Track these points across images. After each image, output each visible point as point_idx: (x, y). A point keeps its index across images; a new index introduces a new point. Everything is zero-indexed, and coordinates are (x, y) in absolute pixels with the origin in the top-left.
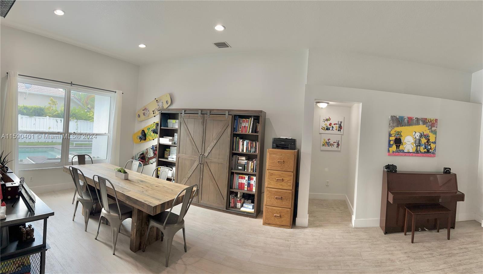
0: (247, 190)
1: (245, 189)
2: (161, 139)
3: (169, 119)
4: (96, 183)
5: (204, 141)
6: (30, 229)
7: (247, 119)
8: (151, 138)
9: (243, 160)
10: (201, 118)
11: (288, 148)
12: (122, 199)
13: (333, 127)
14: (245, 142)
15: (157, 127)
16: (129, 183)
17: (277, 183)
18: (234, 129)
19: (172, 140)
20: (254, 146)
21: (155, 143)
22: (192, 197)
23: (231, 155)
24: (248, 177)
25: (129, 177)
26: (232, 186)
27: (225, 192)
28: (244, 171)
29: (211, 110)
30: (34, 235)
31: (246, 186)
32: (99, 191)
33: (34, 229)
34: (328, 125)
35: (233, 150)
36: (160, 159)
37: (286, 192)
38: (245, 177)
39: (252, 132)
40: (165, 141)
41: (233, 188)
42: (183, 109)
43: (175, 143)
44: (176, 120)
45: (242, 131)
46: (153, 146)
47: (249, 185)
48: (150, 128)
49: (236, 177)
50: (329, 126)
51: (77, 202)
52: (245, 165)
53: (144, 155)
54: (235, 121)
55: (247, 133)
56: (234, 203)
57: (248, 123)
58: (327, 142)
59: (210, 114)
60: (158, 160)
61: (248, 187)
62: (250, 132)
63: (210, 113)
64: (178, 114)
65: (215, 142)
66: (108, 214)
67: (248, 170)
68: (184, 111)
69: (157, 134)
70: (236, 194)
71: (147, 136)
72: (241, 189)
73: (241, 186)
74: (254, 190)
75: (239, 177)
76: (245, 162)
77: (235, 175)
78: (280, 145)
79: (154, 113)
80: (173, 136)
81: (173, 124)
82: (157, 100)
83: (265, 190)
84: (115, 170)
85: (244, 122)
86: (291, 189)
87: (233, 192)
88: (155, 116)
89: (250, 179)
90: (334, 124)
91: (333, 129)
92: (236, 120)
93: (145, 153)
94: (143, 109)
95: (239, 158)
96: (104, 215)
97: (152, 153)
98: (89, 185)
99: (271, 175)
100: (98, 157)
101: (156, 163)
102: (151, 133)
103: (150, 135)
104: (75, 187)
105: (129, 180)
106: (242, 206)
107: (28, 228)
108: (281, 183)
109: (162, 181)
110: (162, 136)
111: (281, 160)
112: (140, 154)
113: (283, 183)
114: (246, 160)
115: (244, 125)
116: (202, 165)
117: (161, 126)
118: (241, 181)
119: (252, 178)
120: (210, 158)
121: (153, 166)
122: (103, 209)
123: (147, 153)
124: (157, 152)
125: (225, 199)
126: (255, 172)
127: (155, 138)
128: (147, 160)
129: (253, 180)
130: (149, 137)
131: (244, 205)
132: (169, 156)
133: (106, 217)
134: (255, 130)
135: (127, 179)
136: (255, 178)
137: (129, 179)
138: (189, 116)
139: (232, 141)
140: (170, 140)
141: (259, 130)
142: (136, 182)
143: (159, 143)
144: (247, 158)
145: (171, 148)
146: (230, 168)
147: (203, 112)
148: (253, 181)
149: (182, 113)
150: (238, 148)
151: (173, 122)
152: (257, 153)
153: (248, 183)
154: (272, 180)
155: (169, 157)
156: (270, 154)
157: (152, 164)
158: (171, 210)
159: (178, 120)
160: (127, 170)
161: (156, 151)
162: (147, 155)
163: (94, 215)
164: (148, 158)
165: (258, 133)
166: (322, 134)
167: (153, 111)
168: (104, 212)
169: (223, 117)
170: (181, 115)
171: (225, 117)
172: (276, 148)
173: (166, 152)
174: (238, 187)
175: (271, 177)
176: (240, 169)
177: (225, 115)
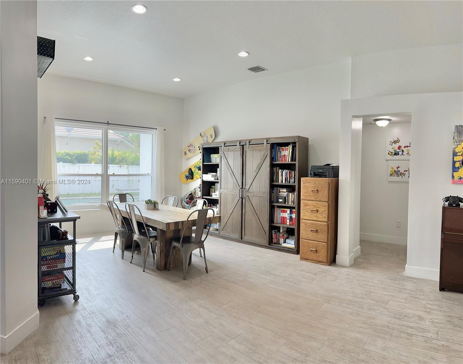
0: (290, 224)
1: (287, 224)
2: (204, 175)
3: (212, 154)
5: (244, 174)
8: (198, 176)
9: (284, 192)
10: (240, 150)
11: (326, 175)
13: (403, 151)
14: (283, 172)
15: (201, 164)
17: (312, 214)
18: (272, 159)
19: (215, 176)
20: (293, 176)
23: (271, 188)
24: (290, 210)
26: (273, 221)
27: (267, 227)
28: (285, 203)
31: (288, 220)
34: (396, 148)
35: (272, 182)
36: (204, 197)
37: (322, 225)
38: (286, 211)
40: (209, 177)
41: (275, 222)
43: (218, 179)
45: (282, 161)
47: (291, 219)
48: (196, 166)
49: (277, 211)
50: (398, 150)
51: (116, 236)
52: (286, 197)
53: (193, 196)
54: (274, 150)
55: (287, 162)
56: (276, 238)
57: (287, 152)
58: (396, 170)
59: (249, 145)
61: (290, 221)
62: (289, 161)
64: (219, 147)
65: (255, 174)
67: (288, 203)
68: (223, 144)
69: (201, 170)
70: (279, 229)
72: (284, 224)
73: (283, 220)
75: (281, 210)
76: (286, 194)
77: (276, 209)
78: (318, 173)
79: (199, 150)
80: (215, 172)
82: (201, 135)
83: (301, 222)
85: (283, 150)
86: (327, 221)
88: (201, 153)
89: (291, 212)
90: (405, 147)
91: (403, 153)
92: (274, 148)
93: (193, 193)
94: (189, 145)
95: (281, 190)
97: (199, 193)
102: (196, 170)
103: (196, 173)
108: (316, 215)
110: (205, 173)
111: (314, 189)
112: (188, 195)
113: (318, 214)
114: (286, 192)
116: (244, 200)
117: (203, 162)
118: (283, 215)
119: (293, 211)
120: (252, 192)
123: (195, 193)
124: (201, 190)
125: (268, 233)
126: (295, 204)
134: (295, 158)
138: (229, 148)
139: (271, 172)
140: (213, 176)
143: (203, 180)
145: (216, 184)
146: (271, 202)
147: (242, 143)
149: (221, 146)
150: (277, 180)
151: (216, 157)
152: (296, 183)
153: (290, 217)
154: (307, 211)
155: (213, 194)
156: (304, 183)
159: (219, 154)
162: (195, 195)
165: (296, 162)
166: (389, 161)
167: (199, 147)
169: (262, 146)
170: (221, 148)
171: (264, 146)
172: (314, 177)
173: (212, 189)
174: (280, 221)
175: (306, 207)
176: (281, 202)
177: (264, 144)
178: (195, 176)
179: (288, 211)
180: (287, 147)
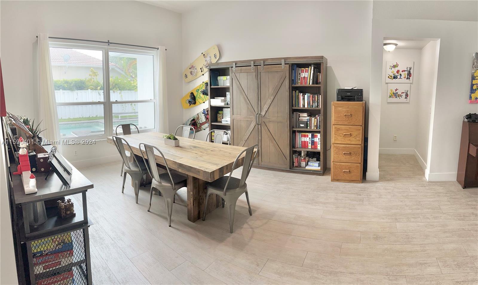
0: (312, 148)
1: (309, 148)
2: (211, 100)
3: (219, 76)
4: (144, 153)
5: (259, 99)
6: (68, 204)
7: (306, 69)
8: (201, 101)
9: (304, 117)
10: (254, 71)
11: (355, 99)
12: (174, 167)
13: (401, 75)
14: (305, 95)
15: (206, 87)
16: (181, 150)
17: (345, 138)
18: (292, 81)
19: (225, 101)
20: (317, 100)
21: (205, 106)
22: (252, 158)
23: (291, 112)
24: (312, 134)
25: (180, 144)
26: (295, 146)
27: (287, 152)
28: (307, 128)
29: (264, 60)
30: (74, 210)
31: (310, 144)
32: (147, 161)
33: (73, 204)
34: (395, 72)
35: (293, 106)
36: (213, 123)
37: (355, 147)
38: (308, 135)
39: (313, 83)
40: (217, 102)
41: (296, 147)
42: (233, 62)
43: (228, 104)
44: (227, 76)
45: (301, 83)
46: (204, 109)
47: (313, 143)
48: (199, 90)
49: (298, 135)
50: (397, 74)
51: (125, 174)
52: (307, 122)
53: (195, 121)
54: (293, 71)
55: (308, 85)
56: (298, 162)
57: (307, 73)
58: (395, 92)
59: (264, 65)
60: (211, 125)
61: (312, 145)
62: (311, 84)
63: (264, 63)
64: (228, 68)
65: (272, 98)
66: (159, 184)
67: (310, 127)
68: (234, 64)
69: (207, 95)
70: (300, 153)
71: (197, 99)
72: (305, 148)
73: (305, 144)
74: (319, 147)
75: (302, 135)
76: (307, 118)
77: (297, 134)
78: (345, 96)
79: (202, 71)
80: (225, 96)
81: (224, 81)
82: (204, 55)
83: (332, 146)
84: (163, 137)
85: (302, 72)
86: (361, 144)
87: (296, 151)
88: (203, 75)
89: (313, 136)
90: (402, 71)
91: (401, 77)
92: (294, 69)
93: (196, 119)
94: (190, 67)
95: (301, 115)
96: (155, 186)
97: (203, 118)
98: (136, 155)
99: (337, 131)
100: (145, 127)
101: (208, 128)
102: (200, 95)
103: (200, 98)
104: (122, 160)
105: (181, 147)
106: (307, 165)
107: (67, 203)
108: (349, 138)
109: (218, 145)
110: (213, 97)
111: (347, 113)
112: (191, 120)
113: (351, 138)
114: (308, 116)
115: (303, 75)
116: (259, 126)
117: (211, 86)
118: (304, 139)
119: (315, 135)
120: (268, 117)
121: (206, 131)
122: (153, 180)
123: (198, 118)
124: (209, 117)
125: (288, 159)
126: (319, 128)
127: (206, 100)
128: (198, 126)
129: (317, 137)
130: (199, 100)
131: (309, 163)
132: (223, 118)
133: (158, 188)
134: (316, 80)
135: (178, 146)
136: (319, 135)
137: (180, 145)
138: (241, 69)
139: (291, 96)
140: (222, 101)
141: (320, 81)
142: (189, 149)
143: (211, 105)
144: (310, 114)
145: (225, 110)
146: (291, 127)
147: (256, 64)
148: (317, 139)
149: (232, 67)
150: (298, 104)
151: (224, 79)
152: (320, 107)
153: (312, 141)
154: (339, 136)
155: (222, 120)
156: (336, 107)
157: (205, 129)
158: (231, 174)
159: (229, 76)
160: (176, 137)
161: (208, 115)
162: (198, 120)
163: (145, 187)
164: (200, 124)
165: (319, 84)
166: (389, 84)
167: (201, 69)
168: (155, 183)
169: (279, 67)
170: (232, 69)
171: (281, 67)
172: (341, 101)
173: (220, 115)
174: (301, 145)
175: (337, 132)
176: (302, 127)
177: (281, 64)
178: (198, 101)
179: (310, 135)
180: (307, 69)
